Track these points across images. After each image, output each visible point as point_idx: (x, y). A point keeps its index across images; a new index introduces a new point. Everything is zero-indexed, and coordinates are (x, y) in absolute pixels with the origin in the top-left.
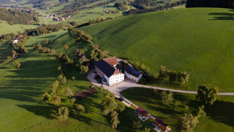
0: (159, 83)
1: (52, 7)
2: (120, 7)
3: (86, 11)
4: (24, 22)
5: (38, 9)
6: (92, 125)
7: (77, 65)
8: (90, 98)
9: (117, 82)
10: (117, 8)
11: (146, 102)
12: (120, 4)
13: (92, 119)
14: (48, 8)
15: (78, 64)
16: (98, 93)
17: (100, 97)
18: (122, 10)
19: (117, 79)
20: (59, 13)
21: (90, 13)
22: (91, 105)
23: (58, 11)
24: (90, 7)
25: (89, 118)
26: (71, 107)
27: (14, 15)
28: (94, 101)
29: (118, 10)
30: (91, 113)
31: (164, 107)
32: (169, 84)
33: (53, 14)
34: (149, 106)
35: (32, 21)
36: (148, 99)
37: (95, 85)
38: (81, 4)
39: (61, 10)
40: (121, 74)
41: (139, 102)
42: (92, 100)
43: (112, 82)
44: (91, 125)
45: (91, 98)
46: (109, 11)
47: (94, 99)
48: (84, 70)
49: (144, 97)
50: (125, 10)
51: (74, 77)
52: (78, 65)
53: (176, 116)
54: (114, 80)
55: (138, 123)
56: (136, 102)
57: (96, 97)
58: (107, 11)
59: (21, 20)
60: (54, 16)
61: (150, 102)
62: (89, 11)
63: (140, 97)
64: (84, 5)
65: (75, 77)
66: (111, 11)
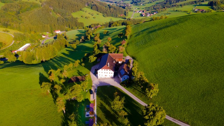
1: (146, 3)
2: (214, 6)
3: (173, 9)
4: (115, 15)
5: (134, 5)
9: (106, 77)
10: (210, 7)
12: (215, 2)
14: (142, 4)
18: (217, 9)
19: (106, 74)
20: (149, 9)
21: (177, 10)
23: (149, 8)
24: (181, 5)
27: (110, 9)
29: (211, 9)
33: (143, 10)
35: (123, 15)
38: (173, 2)
39: (152, 7)
40: (110, 70)
43: (101, 76)
46: (199, 10)
50: (221, 10)
51: (83, 64)
54: (102, 74)
58: (196, 10)
59: (113, 14)
60: (143, 11)
62: (176, 9)
64: (176, 3)
66: (201, 10)
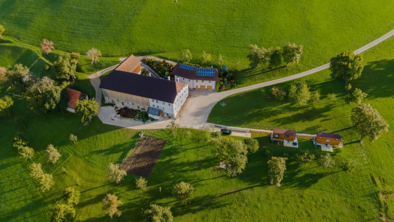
0: (252, 75)
6: (228, 204)
7: (47, 106)
8: (165, 160)
9: (182, 104)
11: (268, 117)
13: (214, 194)
15: (49, 103)
16: (170, 143)
17: (183, 147)
19: (181, 99)
22: (184, 171)
25: (207, 196)
26: (146, 199)
28: (179, 161)
30: (203, 185)
31: (300, 111)
32: (269, 71)
34: (278, 121)
36: (265, 110)
37: (143, 130)
41: (258, 121)
42: (174, 161)
43: (177, 109)
44: (225, 205)
45: (168, 158)
47: (173, 157)
48: (90, 109)
49: (257, 110)
51: (72, 136)
52: (52, 106)
53: (326, 116)
55: (306, 154)
56: (252, 124)
57: (174, 151)
61: (274, 113)
63: (250, 113)
65: (75, 134)
